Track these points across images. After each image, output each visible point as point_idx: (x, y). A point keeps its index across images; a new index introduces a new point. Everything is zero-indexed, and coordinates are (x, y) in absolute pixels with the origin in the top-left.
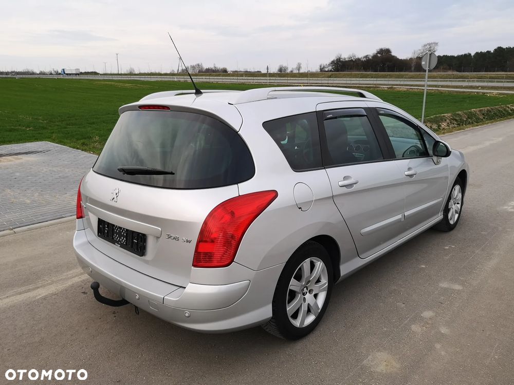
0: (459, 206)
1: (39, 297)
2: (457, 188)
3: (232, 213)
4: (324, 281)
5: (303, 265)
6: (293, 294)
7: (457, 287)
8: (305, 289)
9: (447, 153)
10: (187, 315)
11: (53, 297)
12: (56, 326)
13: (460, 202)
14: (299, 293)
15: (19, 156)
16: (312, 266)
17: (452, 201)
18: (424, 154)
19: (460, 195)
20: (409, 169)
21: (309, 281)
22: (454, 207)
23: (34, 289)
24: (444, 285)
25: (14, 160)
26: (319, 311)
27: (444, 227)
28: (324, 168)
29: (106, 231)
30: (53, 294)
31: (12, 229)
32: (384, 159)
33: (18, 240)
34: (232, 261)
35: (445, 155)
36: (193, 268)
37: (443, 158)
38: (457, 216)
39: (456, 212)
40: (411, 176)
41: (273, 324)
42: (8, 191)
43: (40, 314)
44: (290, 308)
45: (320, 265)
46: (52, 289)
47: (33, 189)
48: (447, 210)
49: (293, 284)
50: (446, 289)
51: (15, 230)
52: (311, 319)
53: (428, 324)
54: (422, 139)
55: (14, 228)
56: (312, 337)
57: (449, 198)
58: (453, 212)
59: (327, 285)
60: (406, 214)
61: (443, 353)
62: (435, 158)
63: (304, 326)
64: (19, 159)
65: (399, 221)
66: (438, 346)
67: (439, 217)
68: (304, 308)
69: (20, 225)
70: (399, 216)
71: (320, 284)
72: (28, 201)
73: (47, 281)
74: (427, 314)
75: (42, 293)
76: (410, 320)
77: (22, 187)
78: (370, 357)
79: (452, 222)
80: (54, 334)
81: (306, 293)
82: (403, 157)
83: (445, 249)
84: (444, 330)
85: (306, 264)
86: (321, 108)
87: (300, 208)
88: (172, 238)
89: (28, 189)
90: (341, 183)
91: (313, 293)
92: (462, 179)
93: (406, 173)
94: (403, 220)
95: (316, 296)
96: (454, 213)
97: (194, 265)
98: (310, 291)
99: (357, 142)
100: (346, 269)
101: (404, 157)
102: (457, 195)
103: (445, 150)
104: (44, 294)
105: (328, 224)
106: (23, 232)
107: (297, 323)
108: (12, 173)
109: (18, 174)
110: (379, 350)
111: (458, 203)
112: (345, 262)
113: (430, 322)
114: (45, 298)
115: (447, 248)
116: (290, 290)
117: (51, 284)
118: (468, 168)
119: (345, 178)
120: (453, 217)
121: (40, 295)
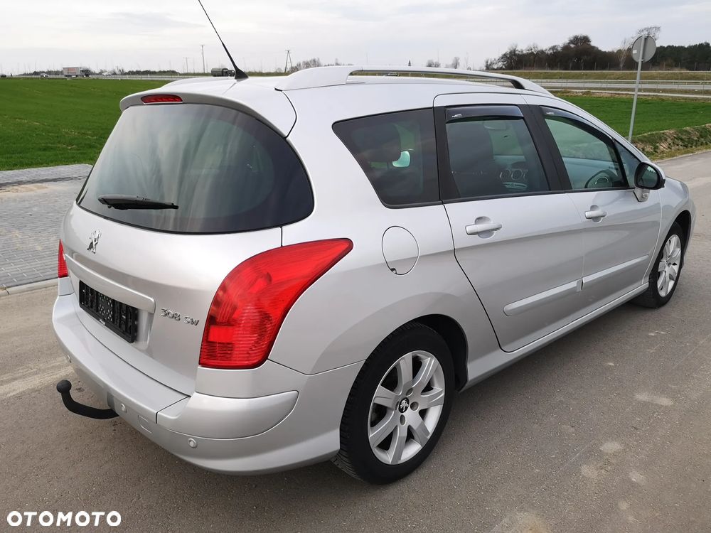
0: (676, 268)
1: (12, 394)
2: (675, 239)
3: (269, 278)
4: (439, 389)
5: (398, 364)
6: (381, 412)
7: (665, 401)
8: (404, 401)
9: (659, 183)
10: (192, 444)
11: (33, 395)
12: (23, 442)
13: (678, 263)
14: (392, 410)
15: (44, 185)
16: (417, 364)
17: (664, 261)
18: (619, 183)
19: (678, 251)
20: (593, 208)
21: (410, 390)
22: (668, 270)
23: (8, 382)
24: (643, 397)
25: (35, 189)
26: (429, 437)
27: (650, 301)
28: (443, 203)
29: (90, 299)
30: (34, 390)
31: (5, 289)
32: (550, 190)
33: (9, 305)
34: (265, 358)
35: (654, 185)
36: (200, 367)
37: (651, 191)
38: (671, 283)
39: (671, 278)
40: (596, 219)
41: (345, 459)
42: (17, 233)
43: (5, 422)
44: (375, 435)
45: (430, 363)
46: (35, 382)
47: (51, 230)
48: (655, 274)
49: (381, 395)
50: (645, 404)
51: (9, 290)
52: (413, 449)
53: (610, 464)
54: (617, 159)
55: (9, 287)
56: (414, 480)
57: (661, 256)
58: (665, 278)
59: (443, 394)
60: (586, 280)
61: (631, 519)
62: (638, 191)
63: (400, 462)
64: (43, 188)
65: (571, 292)
66: (624, 506)
67: (643, 285)
68: (402, 432)
69: (17, 284)
70: (573, 284)
71: (432, 393)
72: (39, 248)
73: (32, 369)
74: (611, 447)
75: (19, 387)
76: (580, 456)
77: (37, 227)
78: (506, 520)
79: (663, 294)
80: (16, 456)
81: (406, 408)
82: (586, 187)
83: (649, 337)
84: (636, 477)
85: (405, 362)
86: (441, 102)
87: (393, 270)
88: (170, 315)
89: (45, 230)
90: (469, 229)
91: (418, 409)
92: (682, 225)
93: (588, 214)
94: (579, 289)
95: (423, 413)
96: (668, 279)
97: (202, 364)
98: (413, 406)
99: (516, 165)
100: (476, 369)
101: (586, 189)
102: (673, 252)
103: (656, 178)
104: (21, 390)
105: (445, 297)
106: (20, 293)
107: (387, 458)
108: (28, 208)
109: (35, 209)
110: (522, 509)
111: (674, 264)
112: (476, 358)
113: (614, 461)
114: (19, 397)
115: (653, 334)
116: (374, 404)
117: (36, 374)
118: (694, 207)
119: (479, 220)
120: (665, 286)
121: (14, 390)
